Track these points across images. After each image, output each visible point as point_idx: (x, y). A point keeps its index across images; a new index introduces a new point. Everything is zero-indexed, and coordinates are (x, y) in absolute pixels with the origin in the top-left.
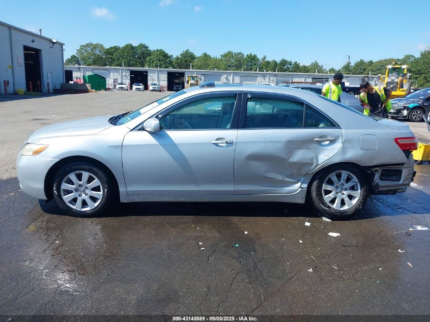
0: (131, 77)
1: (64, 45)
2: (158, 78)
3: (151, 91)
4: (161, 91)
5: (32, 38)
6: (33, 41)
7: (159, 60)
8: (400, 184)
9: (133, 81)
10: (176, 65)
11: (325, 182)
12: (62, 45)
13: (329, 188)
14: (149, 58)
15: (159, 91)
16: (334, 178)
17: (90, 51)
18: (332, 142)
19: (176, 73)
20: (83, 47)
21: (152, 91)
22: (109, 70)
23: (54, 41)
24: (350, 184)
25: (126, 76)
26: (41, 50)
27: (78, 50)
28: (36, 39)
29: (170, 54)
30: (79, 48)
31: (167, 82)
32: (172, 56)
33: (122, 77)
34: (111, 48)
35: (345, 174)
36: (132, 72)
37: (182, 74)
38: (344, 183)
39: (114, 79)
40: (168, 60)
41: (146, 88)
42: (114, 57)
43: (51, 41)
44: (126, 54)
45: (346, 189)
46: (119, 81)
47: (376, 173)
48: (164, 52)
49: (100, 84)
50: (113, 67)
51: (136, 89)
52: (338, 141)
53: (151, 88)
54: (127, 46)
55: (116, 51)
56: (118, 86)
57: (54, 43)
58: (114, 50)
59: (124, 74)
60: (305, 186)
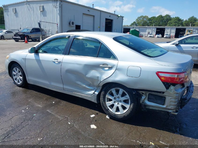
0: (156, 31)
1: (124, 17)
2: (170, 31)
3: (164, 38)
4: (170, 38)
5: (109, 15)
6: (110, 16)
7: (175, 22)
8: (164, 108)
9: (157, 33)
10: (184, 25)
11: (108, 93)
12: (123, 17)
13: (110, 97)
14: (170, 21)
15: (169, 38)
16: (114, 92)
17: (142, 19)
18: (110, 68)
19: (182, 29)
20: (139, 18)
21: (166, 38)
22: (146, 28)
23: (119, 16)
24: (124, 98)
25: (154, 31)
26: (113, 20)
27: (136, 19)
28: (111, 15)
29: (182, 19)
30: (137, 18)
31: (175, 33)
32: (183, 20)
33: (152, 31)
34: (152, 18)
35: (121, 91)
36: (157, 29)
37: (185, 29)
38: (120, 96)
39: (148, 32)
40: (180, 22)
41: (163, 36)
42: (152, 22)
43: (118, 16)
44: (158, 20)
45: (121, 101)
46: (151, 33)
47: (144, 95)
48: (179, 18)
49: (136, 34)
50: (151, 27)
51: (157, 37)
52: (113, 68)
53: (165, 36)
54: (159, 16)
55: (153, 19)
56: (149, 35)
57: (119, 17)
58: (153, 18)
59: (153, 30)
60: (97, 93)
